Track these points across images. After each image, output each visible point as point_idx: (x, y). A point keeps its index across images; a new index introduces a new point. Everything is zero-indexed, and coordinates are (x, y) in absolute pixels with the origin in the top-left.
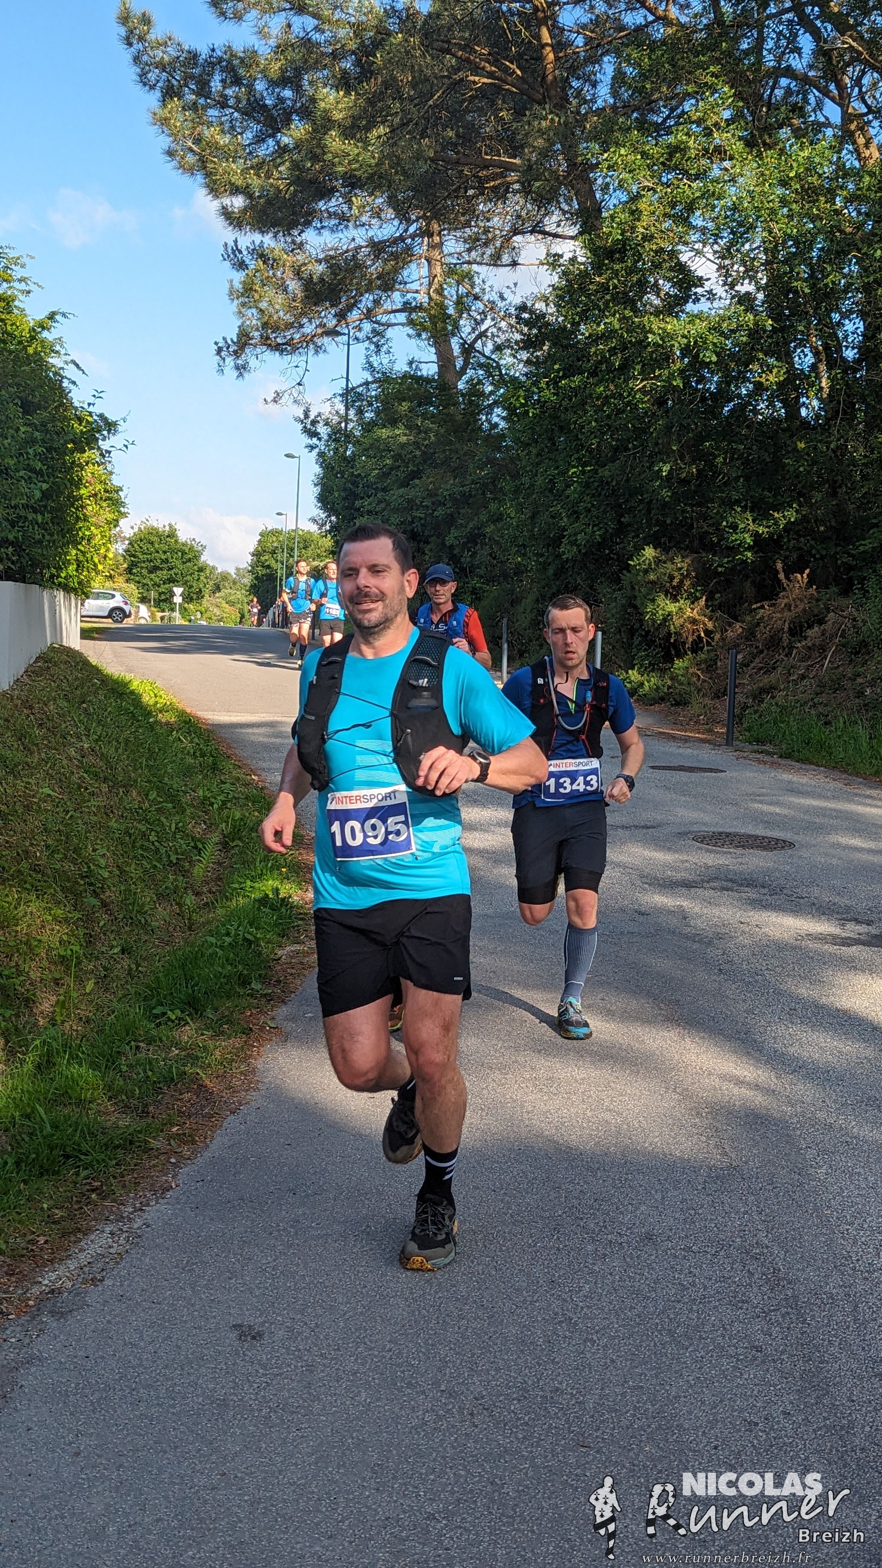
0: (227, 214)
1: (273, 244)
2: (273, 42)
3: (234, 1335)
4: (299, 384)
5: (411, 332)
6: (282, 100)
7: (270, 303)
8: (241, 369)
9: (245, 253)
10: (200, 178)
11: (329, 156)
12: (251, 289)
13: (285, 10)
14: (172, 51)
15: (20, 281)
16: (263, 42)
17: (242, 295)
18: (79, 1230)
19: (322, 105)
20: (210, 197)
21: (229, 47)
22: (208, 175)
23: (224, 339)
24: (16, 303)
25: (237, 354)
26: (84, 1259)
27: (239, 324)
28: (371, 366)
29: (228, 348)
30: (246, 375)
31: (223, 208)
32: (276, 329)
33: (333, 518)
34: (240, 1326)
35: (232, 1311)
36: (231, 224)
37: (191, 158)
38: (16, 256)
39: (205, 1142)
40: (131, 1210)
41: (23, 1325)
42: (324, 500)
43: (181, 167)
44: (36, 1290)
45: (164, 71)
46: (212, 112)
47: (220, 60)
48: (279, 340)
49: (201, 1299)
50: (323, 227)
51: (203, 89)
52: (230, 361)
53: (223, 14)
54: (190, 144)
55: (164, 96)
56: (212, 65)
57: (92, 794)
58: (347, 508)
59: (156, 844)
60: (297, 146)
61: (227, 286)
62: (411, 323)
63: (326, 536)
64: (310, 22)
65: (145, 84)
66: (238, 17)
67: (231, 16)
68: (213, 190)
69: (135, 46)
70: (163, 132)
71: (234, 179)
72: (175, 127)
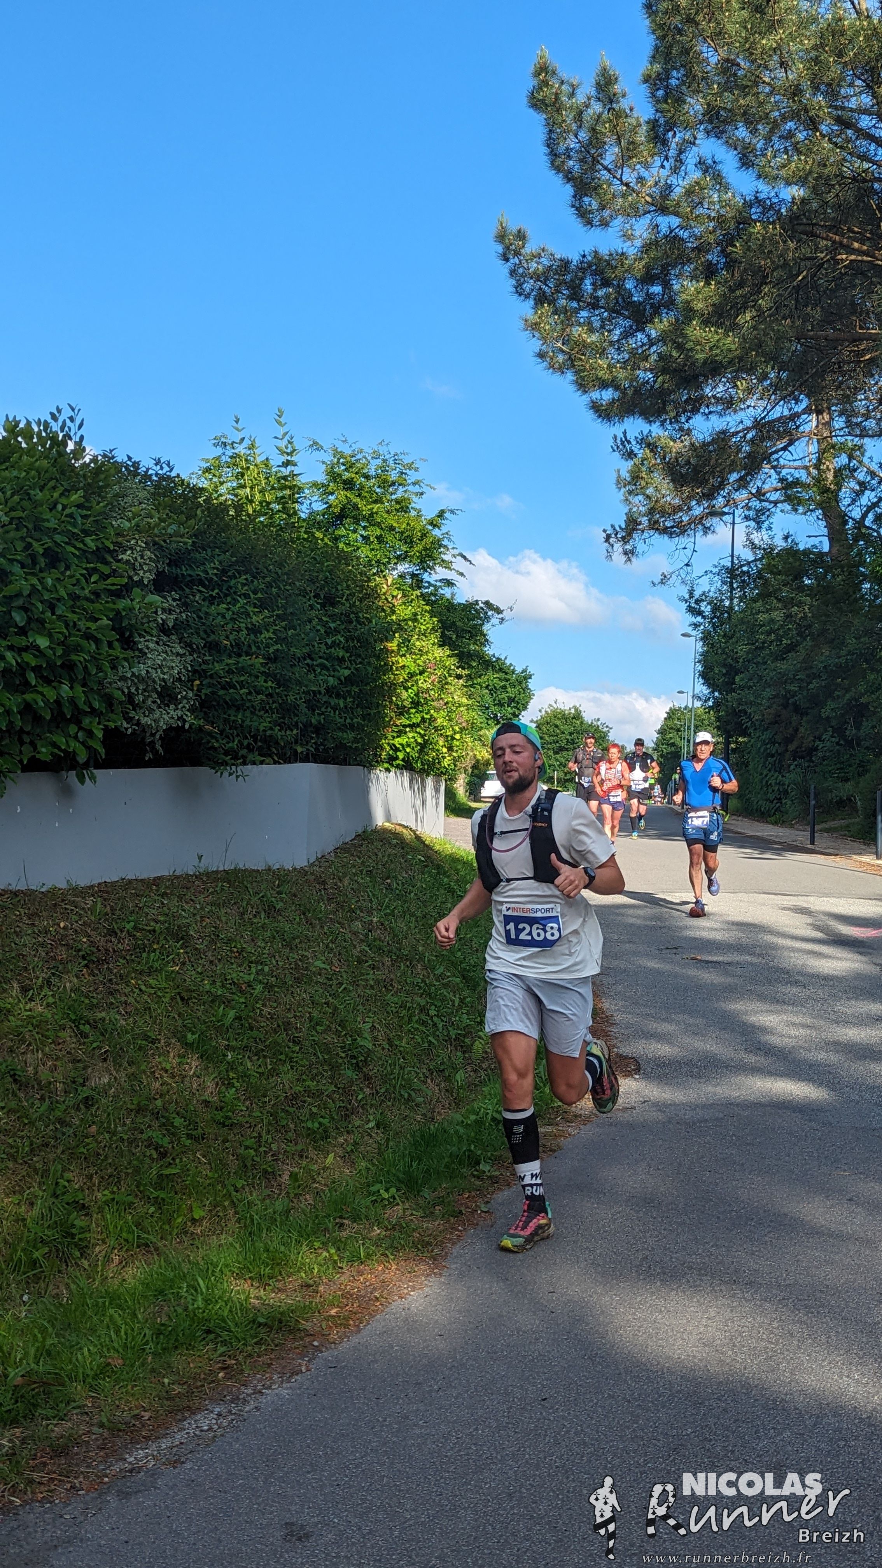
0: (596, 407)
1: (661, 432)
2: (638, 243)
3: (279, 1534)
4: (687, 565)
5: (787, 507)
6: (649, 296)
7: (657, 489)
8: (629, 554)
9: (634, 443)
10: (570, 376)
11: (690, 345)
12: (638, 477)
13: (649, 212)
14: (545, 261)
15: (414, 484)
16: (629, 243)
17: (629, 483)
18: (189, 1408)
19: (684, 296)
20: (579, 393)
21: (596, 252)
22: (577, 373)
23: (612, 526)
24: (413, 505)
25: (625, 540)
26: (179, 1437)
27: (626, 510)
28: (753, 544)
29: (616, 535)
30: (634, 559)
32: (663, 513)
33: (716, 694)
34: (292, 1524)
35: (293, 1508)
36: (600, 416)
37: (561, 358)
38: (410, 462)
39: (358, 1326)
40: (250, 1391)
41: (86, 1503)
42: (706, 676)
43: (551, 366)
44: (116, 1468)
45: (539, 281)
46: (584, 314)
47: (590, 265)
48: (668, 524)
49: (269, 1492)
50: (710, 413)
51: (575, 294)
52: (618, 547)
53: (589, 223)
54: (559, 344)
55: (536, 304)
56: (583, 270)
57: (373, 967)
58: (727, 683)
59: (435, 1019)
60: (662, 339)
61: (615, 475)
62: (788, 499)
63: (709, 712)
64: (675, 221)
65: (520, 295)
66: (605, 224)
67: (598, 223)
68: (582, 385)
69: (512, 261)
70: (534, 336)
71: (600, 374)
72: (545, 330)
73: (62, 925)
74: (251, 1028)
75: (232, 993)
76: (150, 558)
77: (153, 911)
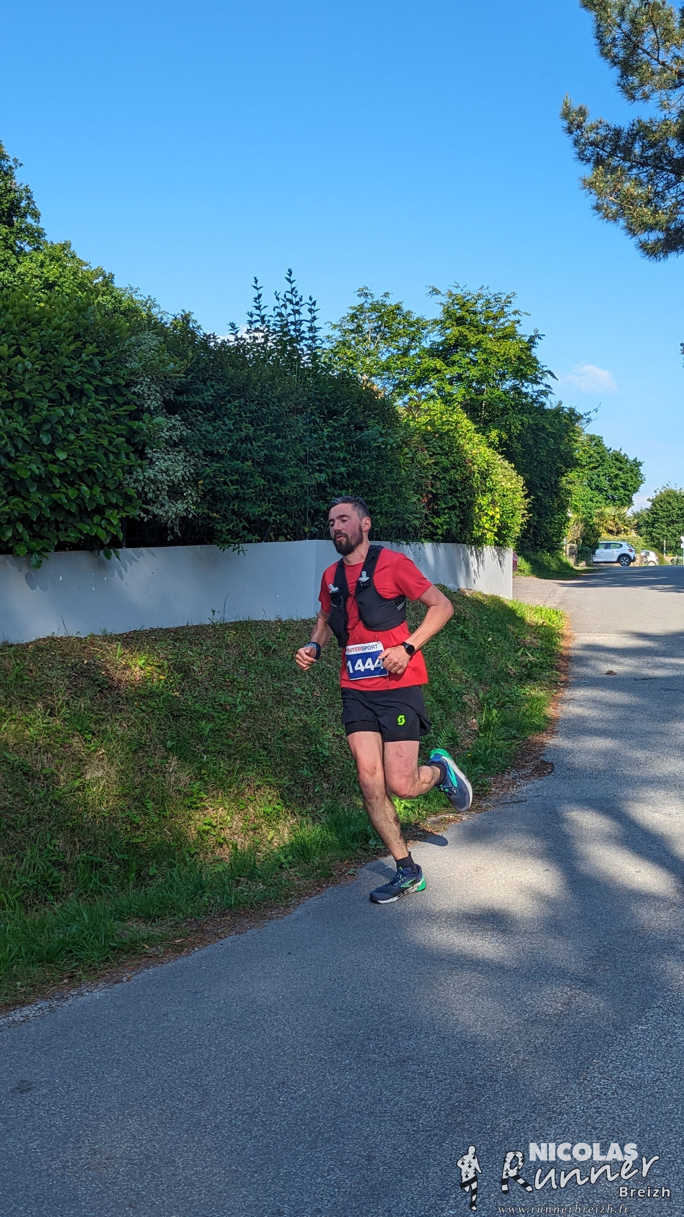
0: (643, 246)
2: (675, 111)
10: (621, 223)
14: (602, 131)
16: (666, 112)
18: (23, 1003)
20: (629, 236)
21: (640, 121)
22: (627, 220)
31: (641, 242)
34: (26, 1081)
36: (648, 253)
37: (614, 208)
39: (189, 953)
43: (607, 216)
45: (597, 146)
46: (635, 171)
47: (637, 132)
51: (627, 155)
53: (633, 97)
54: (612, 198)
55: (594, 166)
56: (633, 136)
65: (583, 160)
66: (646, 97)
67: (640, 97)
68: (631, 231)
69: (575, 133)
70: (591, 193)
71: (645, 219)
72: (600, 188)
73: (85, 662)
74: (227, 738)
75: (219, 712)
76: (156, 391)
77: (166, 652)
